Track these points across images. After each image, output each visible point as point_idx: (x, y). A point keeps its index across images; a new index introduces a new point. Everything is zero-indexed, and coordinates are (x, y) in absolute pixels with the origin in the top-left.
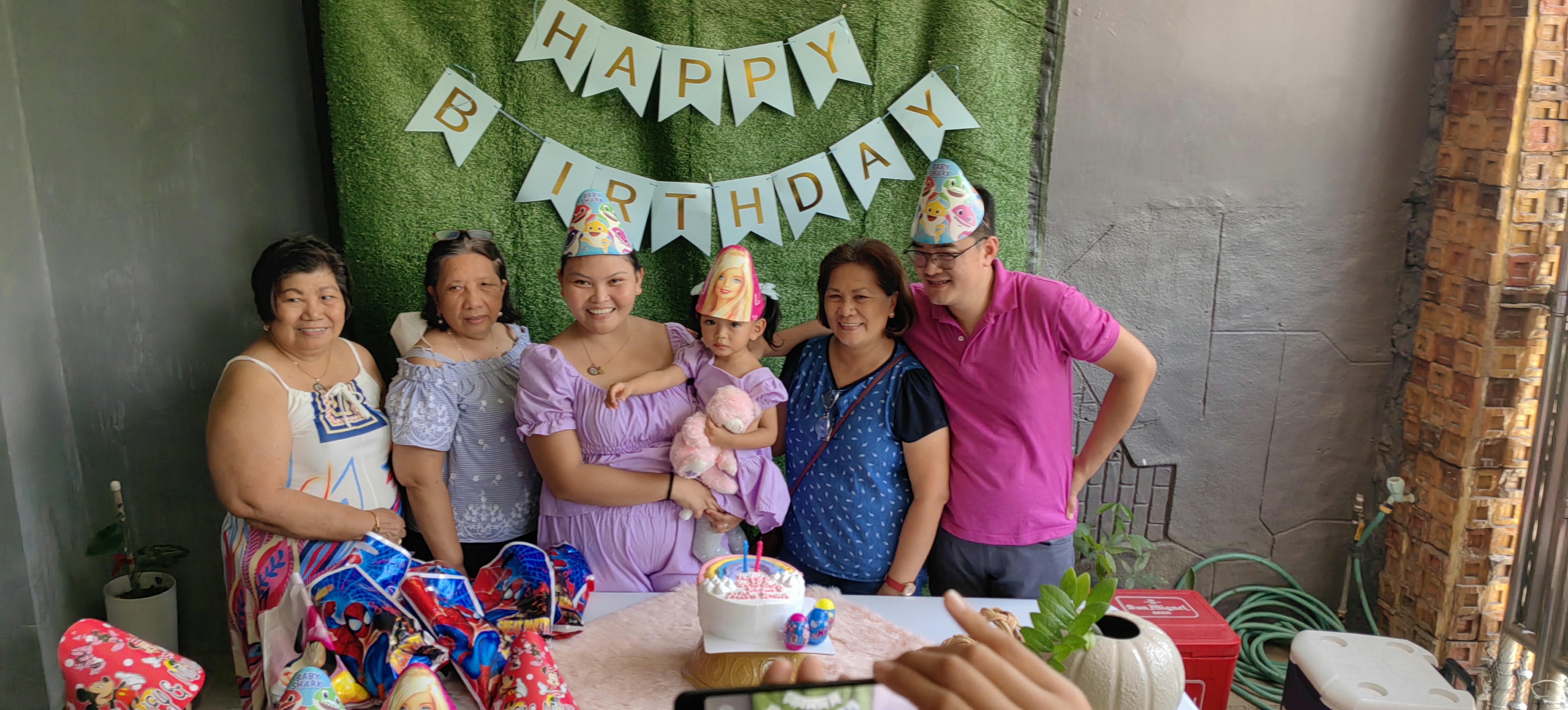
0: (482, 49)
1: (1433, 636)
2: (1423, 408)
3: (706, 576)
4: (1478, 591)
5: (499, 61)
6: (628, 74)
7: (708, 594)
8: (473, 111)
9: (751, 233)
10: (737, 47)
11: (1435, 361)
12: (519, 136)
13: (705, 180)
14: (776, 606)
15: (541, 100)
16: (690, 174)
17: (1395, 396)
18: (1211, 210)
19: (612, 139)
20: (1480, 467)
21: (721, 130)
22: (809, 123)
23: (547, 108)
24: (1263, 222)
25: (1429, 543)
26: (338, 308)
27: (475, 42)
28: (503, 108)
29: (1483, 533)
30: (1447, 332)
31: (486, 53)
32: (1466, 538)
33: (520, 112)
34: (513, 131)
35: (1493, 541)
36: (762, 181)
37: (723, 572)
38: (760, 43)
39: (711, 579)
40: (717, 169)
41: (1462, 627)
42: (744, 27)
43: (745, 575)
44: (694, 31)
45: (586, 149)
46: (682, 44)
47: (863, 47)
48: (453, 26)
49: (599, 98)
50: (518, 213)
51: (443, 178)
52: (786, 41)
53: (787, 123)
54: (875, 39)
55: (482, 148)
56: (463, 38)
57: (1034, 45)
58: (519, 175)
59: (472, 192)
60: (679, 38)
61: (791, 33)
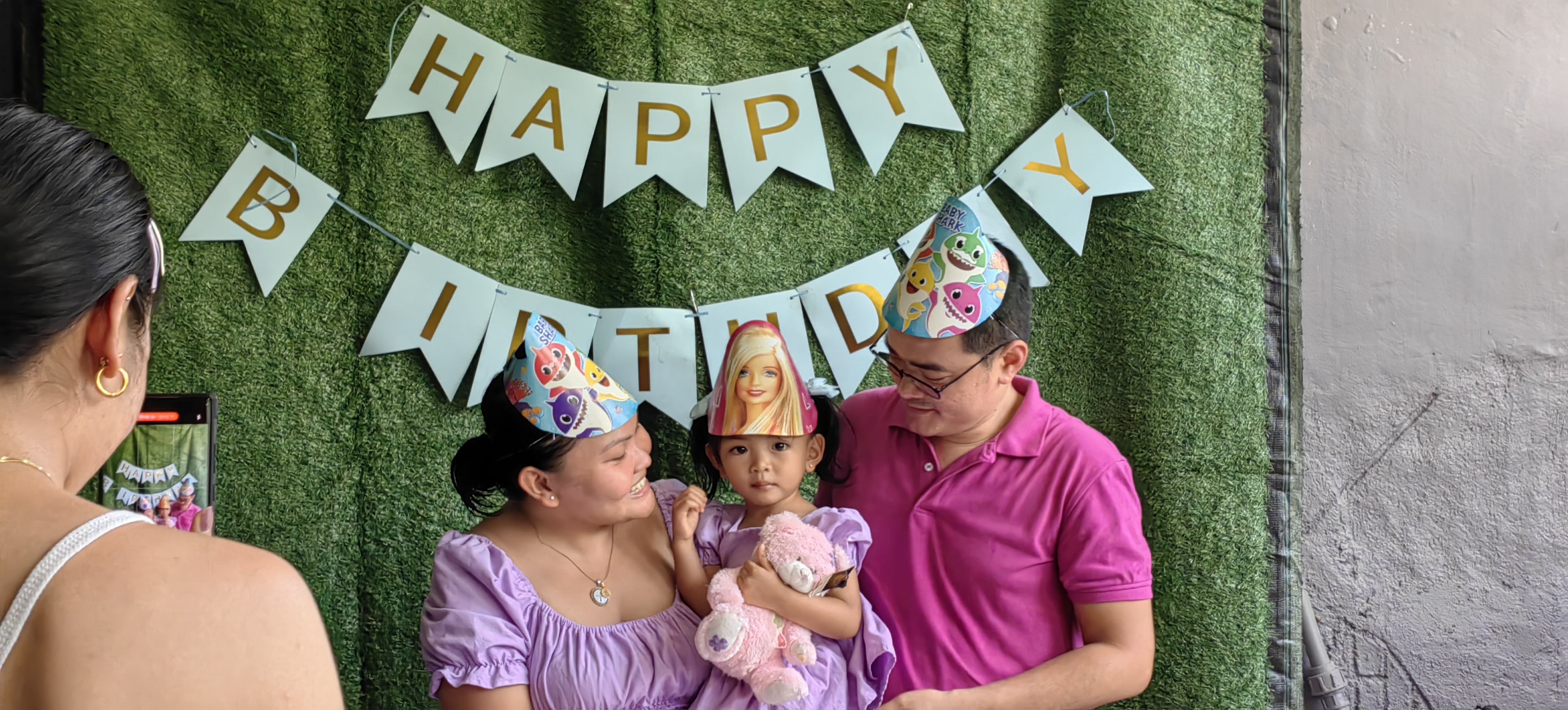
0: (312, 102)
6: (550, 132)
8: (293, 203)
10: (732, 79)
12: (368, 242)
13: (684, 302)
15: (405, 181)
16: (658, 294)
21: (709, 218)
22: (861, 202)
23: (417, 194)
27: (299, 93)
28: (341, 199)
31: (317, 109)
33: (370, 203)
34: (358, 236)
36: (782, 302)
38: (770, 72)
40: (704, 283)
42: (744, 49)
44: (660, 58)
45: (480, 262)
46: (641, 79)
47: (946, 71)
48: (263, 68)
49: (504, 171)
50: (365, 374)
51: (240, 317)
52: (814, 67)
53: (824, 203)
54: (966, 56)
55: (305, 266)
56: (279, 86)
57: (1250, 51)
58: (367, 308)
59: (288, 341)
60: (636, 70)
61: (822, 54)
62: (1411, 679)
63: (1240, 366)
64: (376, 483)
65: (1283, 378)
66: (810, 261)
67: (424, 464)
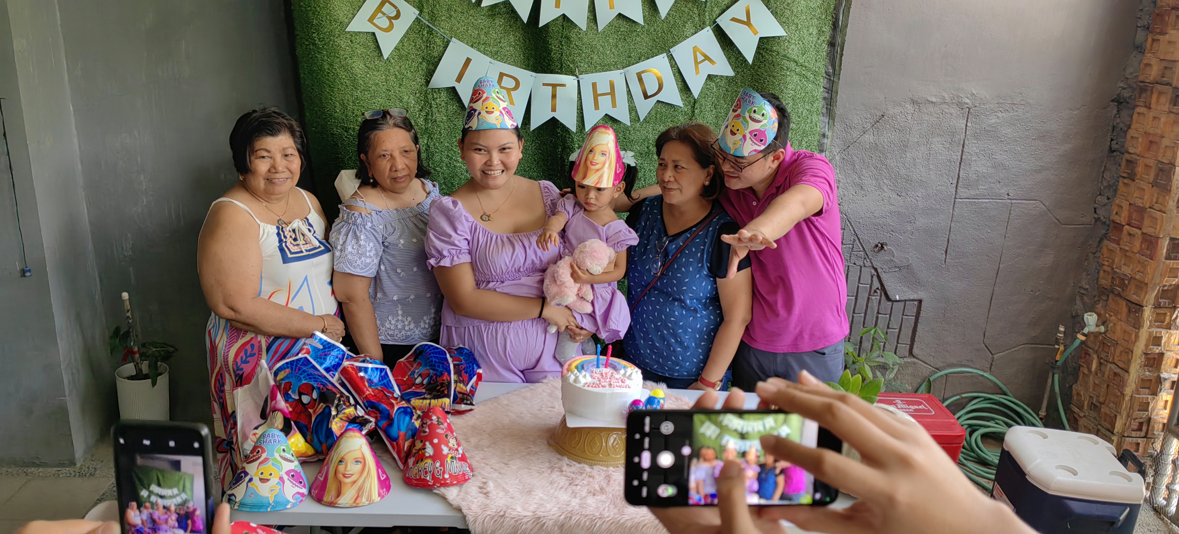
1: (1113, 433)
2: (1116, 261)
3: (568, 370)
4: (1149, 400)
7: (570, 384)
8: (398, 16)
9: (606, 115)
11: (1129, 225)
12: (432, 36)
13: (572, 73)
14: (621, 393)
15: (450, 9)
16: (561, 68)
17: (1094, 251)
18: (960, 105)
19: (502, 40)
20: (1157, 306)
21: (586, 34)
22: (655, 30)
23: (455, 15)
24: (1000, 115)
25: (1114, 363)
26: (296, 163)
28: (420, 15)
29: (1156, 357)
30: (1139, 202)
32: (1143, 360)
33: (433, 17)
34: (428, 33)
35: (1164, 362)
36: (616, 76)
37: (581, 367)
39: (572, 372)
40: (582, 65)
41: (1135, 427)
43: (598, 370)
45: (482, 48)
49: (492, 8)
50: (430, 96)
51: (374, 68)
53: (638, 30)
55: (403, 46)
58: (431, 67)
59: (395, 80)
66: (630, 57)
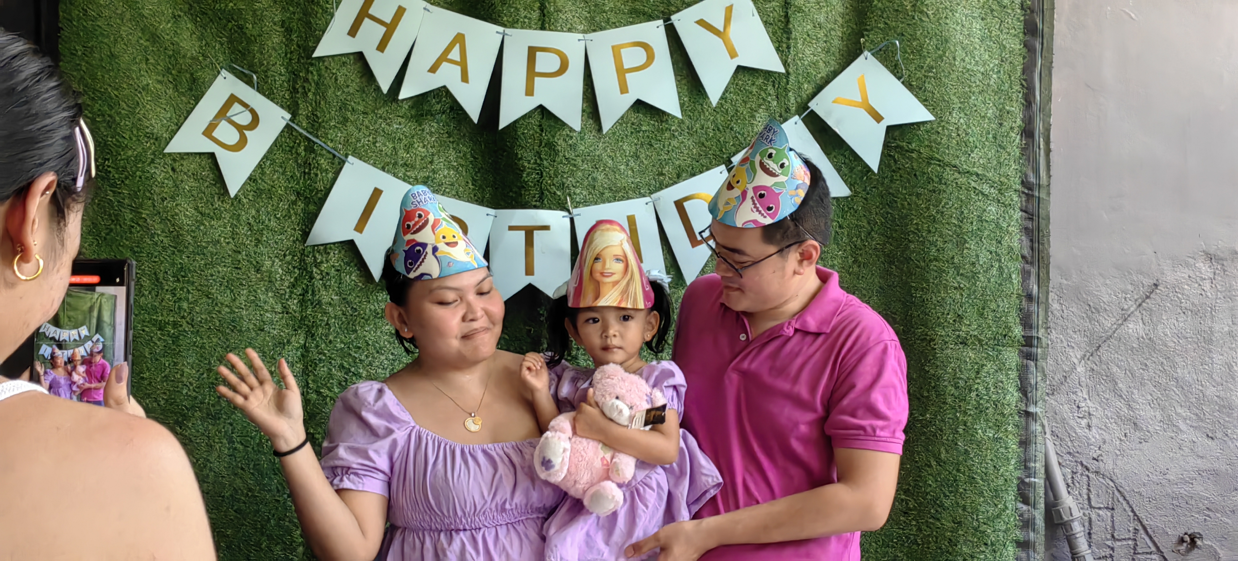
0: (269, 43)
5: (290, 59)
6: (458, 69)
8: (254, 123)
10: (602, 29)
12: (313, 155)
13: (561, 206)
15: (343, 106)
16: (541, 199)
19: (436, 158)
21: (582, 139)
22: (701, 126)
27: (260, 36)
28: (292, 120)
31: (274, 49)
33: (315, 124)
34: (305, 150)
36: (639, 208)
38: (632, 23)
40: (578, 191)
42: (612, 5)
44: (545, 11)
45: (401, 172)
46: (530, 28)
47: (771, 24)
48: (231, 16)
49: (421, 100)
50: (309, 260)
51: (212, 214)
52: (667, 20)
53: (673, 128)
54: (787, 13)
55: (263, 173)
56: (244, 30)
57: (1013, 10)
58: (312, 207)
59: (249, 233)
60: (526, 20)
61: (673, 9)
62: (1133, 511)
63: (1000, 261)
64: (317, 346)
65: (1034, 271)
66: (661, 174)
67: (355, 331)
